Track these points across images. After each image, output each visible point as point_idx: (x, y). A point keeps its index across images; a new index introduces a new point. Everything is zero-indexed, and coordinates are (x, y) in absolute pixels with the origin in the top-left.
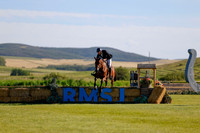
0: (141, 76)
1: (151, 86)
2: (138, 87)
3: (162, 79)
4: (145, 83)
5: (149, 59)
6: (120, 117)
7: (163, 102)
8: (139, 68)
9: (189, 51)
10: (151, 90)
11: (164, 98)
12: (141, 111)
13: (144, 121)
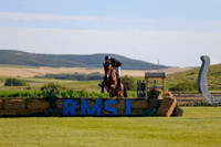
0: (149, 86)
1: (160, 97)
2: (146, 98)
3: (172, 90)
4: (154, 93)
5: (158, 67)
6: (126, 132)
7: (174, 115)
8: (146, 78)
9: (202, 58)
10: (160, 102)
11: (175, 111)
12: (149, 125)
13: (152, 136)
